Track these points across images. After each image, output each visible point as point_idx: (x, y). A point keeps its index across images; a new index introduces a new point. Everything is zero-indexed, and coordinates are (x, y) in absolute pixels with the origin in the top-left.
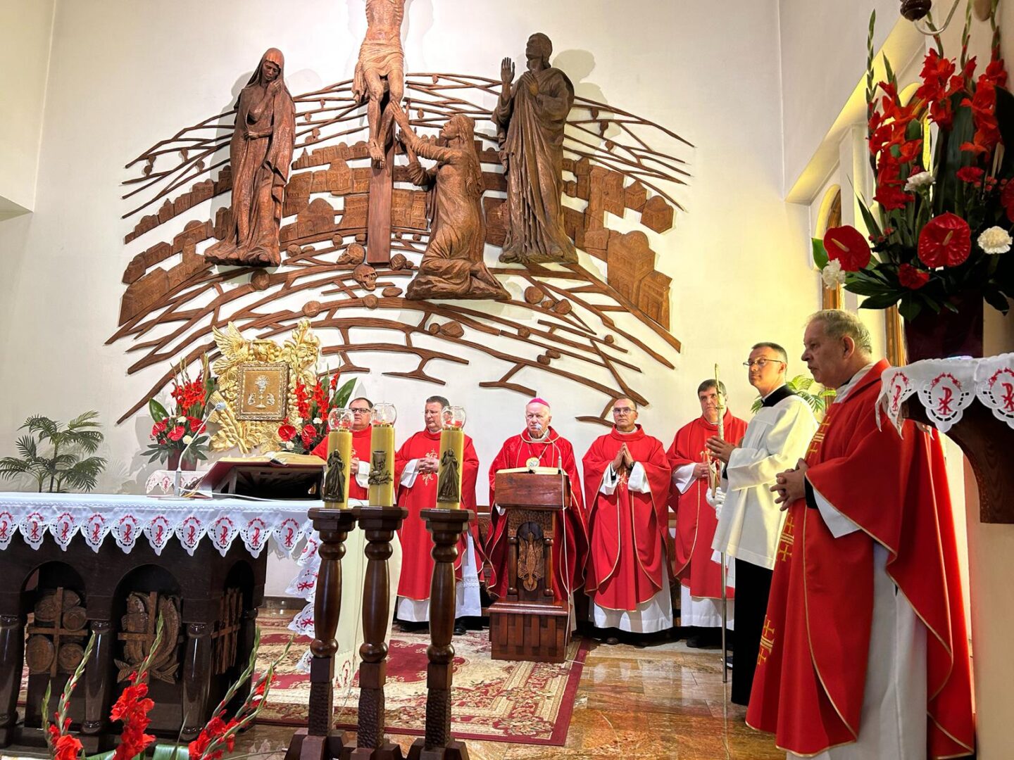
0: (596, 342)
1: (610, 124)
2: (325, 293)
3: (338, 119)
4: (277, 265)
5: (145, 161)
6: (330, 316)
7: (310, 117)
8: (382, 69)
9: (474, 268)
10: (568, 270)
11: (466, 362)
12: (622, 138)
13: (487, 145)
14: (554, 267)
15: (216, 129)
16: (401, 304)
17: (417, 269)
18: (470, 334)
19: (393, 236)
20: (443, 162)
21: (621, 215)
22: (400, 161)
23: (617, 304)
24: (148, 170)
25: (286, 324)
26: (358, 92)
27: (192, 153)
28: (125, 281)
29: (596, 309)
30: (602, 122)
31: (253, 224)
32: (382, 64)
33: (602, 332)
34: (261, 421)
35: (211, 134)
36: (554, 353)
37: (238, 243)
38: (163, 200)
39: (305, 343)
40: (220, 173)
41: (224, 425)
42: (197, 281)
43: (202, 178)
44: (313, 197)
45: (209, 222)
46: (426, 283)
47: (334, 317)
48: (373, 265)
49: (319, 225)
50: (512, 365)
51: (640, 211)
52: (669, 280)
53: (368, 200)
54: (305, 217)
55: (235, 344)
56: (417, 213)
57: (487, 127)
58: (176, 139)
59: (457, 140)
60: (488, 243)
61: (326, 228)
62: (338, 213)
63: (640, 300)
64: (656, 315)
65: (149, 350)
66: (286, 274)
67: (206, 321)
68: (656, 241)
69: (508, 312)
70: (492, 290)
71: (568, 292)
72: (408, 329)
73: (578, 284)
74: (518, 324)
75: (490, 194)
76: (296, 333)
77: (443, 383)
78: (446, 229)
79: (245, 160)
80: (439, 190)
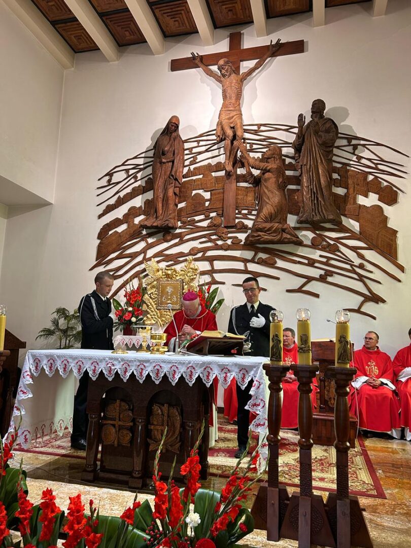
0: (354, 267)
1: (359, 146)
2: (201, 243)
3: (207, 151)
4: (176, 229)
5: (108, 177)
6: (204, 254)
7: (192, 150)
8: (231, 123)
9: (284, 228)
10: (336, 227)
11: (278, 279)
12: (366, 154)
13: (288, 161)
14: (328, 225)
15: (143, 159)
16: (242, 248)
17: (250, 229)
18: (280, 263)
19: (237, 211)
20: (265, 171)
21: (366, 196)
22: (240, 171)
23: (364, 245)
24: (109, 181)
25: (181, 259)
26: (219, 136)
27: (131, 172)
28: (100, 236)
29: (354, 249)
30: (354, 145)
31: (165, 207)
32: (231, 121)
33: (357, 261)
35: (140, 161)
36: (329, 274)
37: (157, 218)
38: (117, 196)
39: (191, 269)
40: (146, 181)
41: (150, 312)
42: (135, 237)
43: (137, 184)
44: (194, 192)
45: (141, 207)
46: (257, 236)
47: (206, 255)
48: (225, 227)
49: (198, 206)
50: (305, 280)
51: (377, 194)
52: (396, 232)
53: (223, 193)
54: (190, 203)
55: (155, 270)
56: (250, 198)
57: (289, 151)
58: (123, 165)
59: (273, 159)
60: (290, 214)
61: (201, 208)
62: (207, 200)
63: (379, 243)
64: (389, 251)
66: (181, 233)
67: (140, 258)
68: (388, 210)
69: (302, 251)
70: (294, 239)
71: (337, 240)
72: (245, 261)
73: (342, 235)
74: (309, 258)
75: (290, 187)
76: (186, 264)
77: (265, 290)
78: (269, 206)
79: (161, 174)
80: (263, 186)
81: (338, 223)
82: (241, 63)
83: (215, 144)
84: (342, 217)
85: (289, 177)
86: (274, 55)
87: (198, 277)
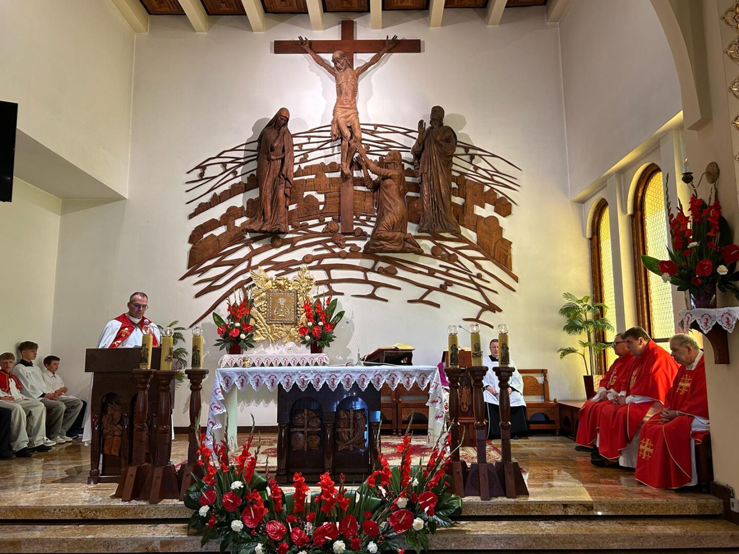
0: (472, 277)
1: (476, 156)
2: (316, 250)
3: (319, 149)
4: (287, 233)
5: (199, 169)
6: (319, 263)
7: (302, 146)
9: (405, 237)
11: (400, 289)
12: (482, 164)
13: (406, 166)
14: (447, 235)
15: (243, 152)
16: (361, 256)
17: (369, 236)
18: (401, 273)
19: (354, 217)
20: (384, 177)
21: (483, 207)
22: (356, 174)
23: (482, 256)
24: (202, 175)
25: (293, 267)
26: (335, 135)
27: (229, 166)
28: (190, 241)
29: (472, 259)
30: (470, 155)
31: (274, 210)
32: (348, 119)
33: (475, 271)
34: (282, 324)
35: (241, 154)
36: (449, 283)
37: (264, 221)
38: (212, 193)
39: (305, 278)
40: (248, 177)
41: (259, 327)
42: (237, 242)
43: (236, 181)
44: (306, 194)
45: (242, 207)
46: (379, 245)
47: (321, 264)
48: (343, 233)
49: (310, 210)
50: (426, 290)
51: (493, 205)
52: (511, 243)
53: (340, 196)
54: (302, 205)
55: (263, 279)
56: (368, 204)
57: (407, 156)
58: (218, 157)
59: (393, 164)
60: (410, 221)
61: (315, 212)
62: (321, 203)
63: (496, 254)
64: (504, 262)
65: (208, 283)
66: (292, 238)
67: (244, 266)
68: (503, 221)
69: (423, 260)
71: (455, 250)
72: (365, 270)
73: (460, 245)
74: (429, 267)
75: (410, 194)
76: (300, 273)
77: (387, 301)
78: (391, 215)
79: (269, 173)
80: (383, 192)
81: (458, 233)
82: (355, 54)
83: (328, 142)
84: (461, 227)
85: (409, 184)
86: (390, 51)
87: (314, 288)
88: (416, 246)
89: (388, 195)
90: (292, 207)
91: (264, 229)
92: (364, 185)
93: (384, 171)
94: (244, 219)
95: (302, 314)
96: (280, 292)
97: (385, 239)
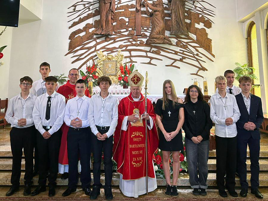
0: (194, 55)
1: (195, 2)
2: (124, 43)
4: (112, 35)
5: (73, 7)
9: (165, 37)
10: (187, 37)
11: (162, 60)
12: (198, 5)
13: (165, 6)
16: (144, 45)
18: (162, 53)
20: (156, 11)
21: (199, 24)
22: (143, 9)
23: (199, 46)
24: (74, 9)
25: (115, 50)
27: (86, 6)
28: (70, 38)
29: (194, 47)
30: (193, 1)
33: (196, 53)
34: (110, 75)
36: (184, 58)
37: (102, 30)
38: (79, 17)
39: (120, 55)
40: (95, 11)
42: (90, 39)
43: (90, 12)
44: (120, 18)
45: (92, 24)
47: (127, 49)
50: (174, 61)
51: (203, 23)
52: (211, 40)
53: (135, 19)
54: (119, 23)
55: (102, 56)
56: (148, 22)
58: (81, 1)
59: (159, 5)
61: (124, 26)
62: (127, 22)
63: (205, 45)
64: (208, 48)
65: (78, 57)
66: (114, 37)
67: (93, 49)
68: (208, 30)
69: (172, 47)
71: (187, 43)
72: (146, 52)
73: (189, 41)
74: (175, 51)
75: (166, 18)
76: (118, 53)
77: (156, 65)
78: (158, 27)
79: (105, 9)
80: (155, 17)
81: (188, 36)
85: (166, 14)
87: (124, 59)
88: (169, 41)
89: (157, 19)
90: (114, 24)
91: (102, 33)
92: (146, 14)
93: (155, 8)
94: (93, 29)
95: (118, 71)
96: (109, 61)
97: (156, 38)
